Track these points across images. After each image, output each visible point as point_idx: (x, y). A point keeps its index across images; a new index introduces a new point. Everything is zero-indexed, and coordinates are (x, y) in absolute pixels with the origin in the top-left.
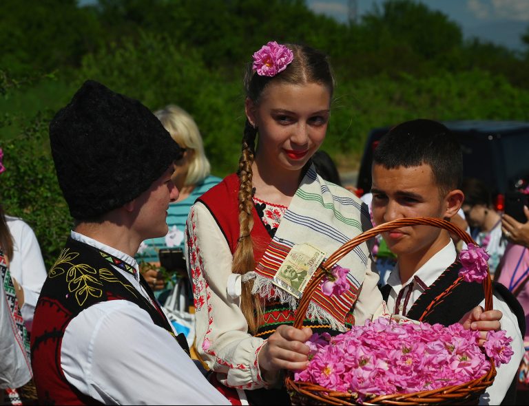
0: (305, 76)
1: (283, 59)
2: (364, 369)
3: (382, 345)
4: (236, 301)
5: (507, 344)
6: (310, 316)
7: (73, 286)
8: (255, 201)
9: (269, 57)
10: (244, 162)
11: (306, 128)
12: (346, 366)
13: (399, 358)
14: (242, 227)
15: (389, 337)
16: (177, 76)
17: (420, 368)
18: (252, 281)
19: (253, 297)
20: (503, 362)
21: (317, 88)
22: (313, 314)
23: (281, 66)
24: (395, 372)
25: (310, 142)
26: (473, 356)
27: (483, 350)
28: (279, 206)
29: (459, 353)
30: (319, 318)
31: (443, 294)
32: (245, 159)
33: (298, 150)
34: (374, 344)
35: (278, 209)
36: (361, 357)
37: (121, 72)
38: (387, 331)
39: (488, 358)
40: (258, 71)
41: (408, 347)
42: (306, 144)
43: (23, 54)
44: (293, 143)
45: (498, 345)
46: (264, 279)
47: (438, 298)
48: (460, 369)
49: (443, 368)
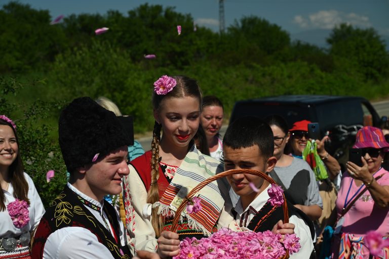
0: (183, 93)
1: (170, 85)
2: (210, 254)
3: (223, 242)
4: (149, 218)
5: (298, 241)
6: (191, 226)
7: (57, 214)
8: (161, 164)
9: (162, 84)
10: (154, 144)
11: (187, 122)
12: (201, 253)
13: (231, 248)
14: (152, 178)
15: (227, 238)
16: (115, 68)
17: (241, 252)
18: (157, 207)
19: (158, 216)
20: (294, 252)
21: (191, 99)
22: (193, 225)
23: (169, 89)
24: (228, 255)
25: (190, 129)
26: (274, 247)
27: (283, 245)
28: (174, 167)
29: (267, 245)
30: (196, 228)
31: (266, 216)
32: (155, 142)
33: (183, 135)
34: (218, 241)
35: (174, 168)
36: (209, 248)
37: (80, 65)
38: (227, 234)
39: (285, 249)
40: (157, 92)
41: (237, 242)
42: (188, 131)
43: (17, 54)
44: (180, 131)
45: (291, 241)
46: (165, 206)
47: (263, 218)
48: (267, 254)
49: (258, 254)
